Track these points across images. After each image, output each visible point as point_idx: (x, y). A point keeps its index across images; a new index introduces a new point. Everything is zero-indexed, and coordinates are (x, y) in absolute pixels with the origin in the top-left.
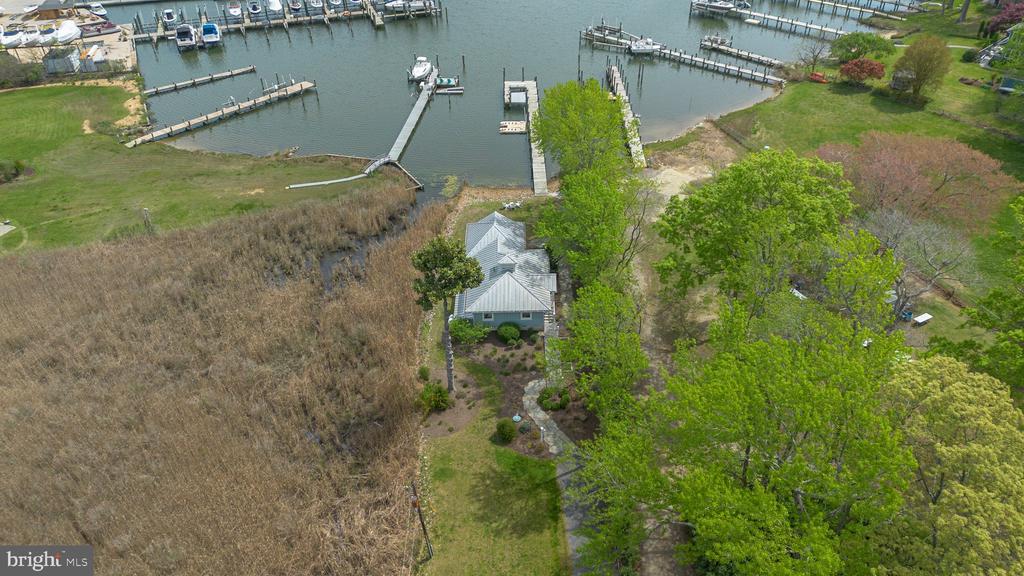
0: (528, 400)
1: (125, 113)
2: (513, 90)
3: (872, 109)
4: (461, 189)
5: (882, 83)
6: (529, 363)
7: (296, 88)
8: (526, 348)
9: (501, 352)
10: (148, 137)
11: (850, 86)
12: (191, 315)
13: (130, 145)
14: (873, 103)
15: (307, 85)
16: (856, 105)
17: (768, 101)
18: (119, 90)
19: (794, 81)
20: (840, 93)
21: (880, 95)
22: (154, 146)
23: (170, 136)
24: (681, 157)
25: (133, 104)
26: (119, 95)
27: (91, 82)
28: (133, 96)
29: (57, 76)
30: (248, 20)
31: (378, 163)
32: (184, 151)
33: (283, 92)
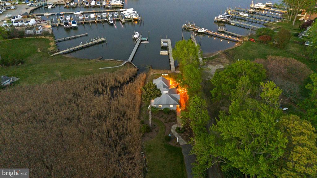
0: (173, 130)
1: (50, 46)
2: (164, 42)
7: (100, 40)
10: (57, 53)
13: (52, 55)
15: (103, 39)
16: (264, 48)
17: (238, 47)
18: (47, 40)
19: (245, 41)
22: (59, 56)
23: (63, 53)
24: (213, 62)
25: (52, 44)
27: (39, 37)
28: (52, 41)
29: (29, 35)
30: (84, 20)
31: (125, 62)
32: (68, 57)
33: (96, 41)
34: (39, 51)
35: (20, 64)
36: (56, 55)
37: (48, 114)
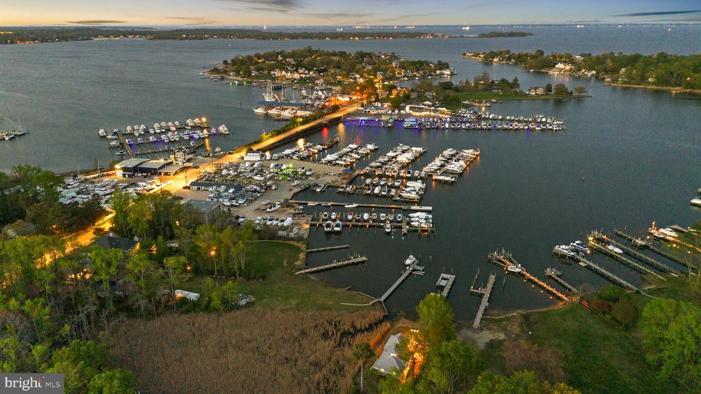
1: (298, 259)
2: (443, 279)
7: (359, 259)
10: (303, 272)
12: (297, 344)
13: (296, 274)
15: (364, 258)
18: (299, 248)
22: (304, 276)
23: (310, 273)
24: (495, 327)
25: (302, 256)
26: (298, 250)
27: (291, 242)
28: (303, 251)
29: (281, 238)
30: (354, 221)
31: (375, 301)
32: (312, 280)
33: (354, 261)
34: (285, 264)
35: (261, 280)
36: (301, 273)
37: (270, 348)
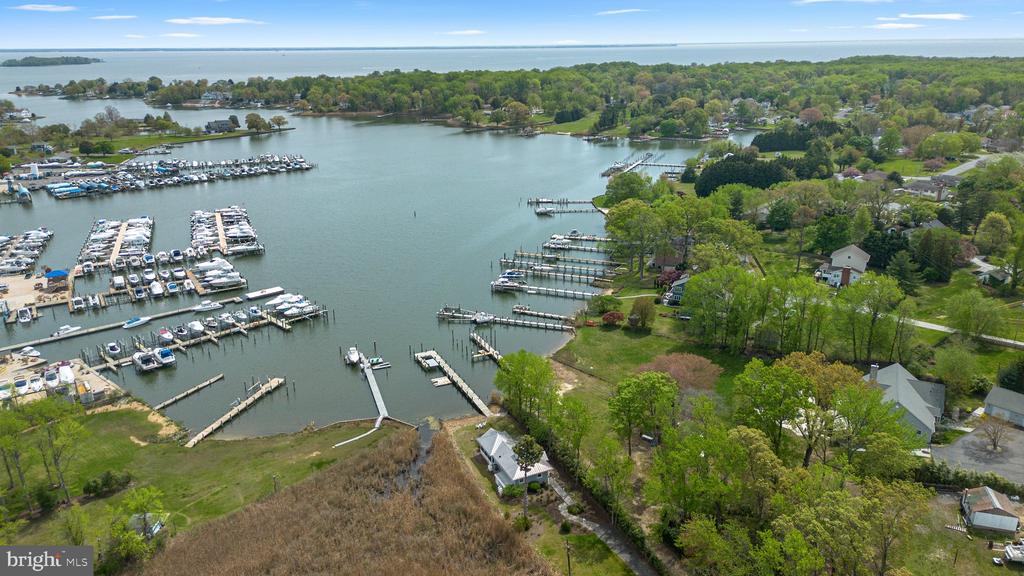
0: (564, 513)
1: (158, 425)
2: (424, 358)
3: (626, 338)
4: (441, 424)
5: (625, 323)
6: (553, 498)
7: (274, 384)
8: (545, 493)
9: (535, 497)
10: (197, 438)
11: (609, 326)
14: (626, 334)
15: (279, 380)
16: (617, 336)
17: (571, 341)
18: (131, 411)
19: (578, 327)
20: (608, 331)
21: (626, 329)
22: (209, 442)
25: (157, 419)
26: (136, 414)
27: (100, 410)
28: (149, 413)
30: (178, 341)
31: (379, 420)
32: (235, 441)
34: (143, 444)
36: (198, 442)
